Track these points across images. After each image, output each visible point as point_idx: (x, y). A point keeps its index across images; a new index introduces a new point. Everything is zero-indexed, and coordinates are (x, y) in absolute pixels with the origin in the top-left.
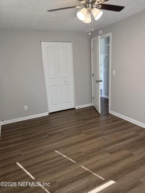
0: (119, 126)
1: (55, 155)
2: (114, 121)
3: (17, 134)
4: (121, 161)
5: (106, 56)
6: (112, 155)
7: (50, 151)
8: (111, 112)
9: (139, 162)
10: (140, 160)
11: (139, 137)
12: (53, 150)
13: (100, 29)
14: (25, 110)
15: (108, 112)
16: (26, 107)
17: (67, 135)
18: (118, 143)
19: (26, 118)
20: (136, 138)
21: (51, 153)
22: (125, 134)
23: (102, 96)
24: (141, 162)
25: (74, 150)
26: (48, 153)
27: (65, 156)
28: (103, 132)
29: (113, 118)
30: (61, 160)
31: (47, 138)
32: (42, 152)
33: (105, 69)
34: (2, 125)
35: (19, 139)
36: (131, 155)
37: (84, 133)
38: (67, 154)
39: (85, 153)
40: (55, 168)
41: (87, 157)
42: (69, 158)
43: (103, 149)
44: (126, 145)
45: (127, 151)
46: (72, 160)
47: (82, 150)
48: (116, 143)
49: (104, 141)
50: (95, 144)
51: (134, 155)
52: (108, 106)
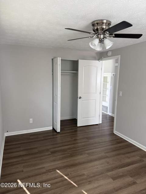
0: (123, 148)
1: (57, 175)
2: (119, 143)
3: (20, 147)
4: (124, 188)
5: (113, 75)
6: (115, 181)
7: (51, 170)
8: (116, 132)
9: (142, 192)
10: (143, 190)
11: (143, 163)
12: (54, 170)
13: (110, 51)
14: (30, 122)
15: (113, 132)
16: (31, 120)
17: (69, 154)
18: (122, 168)
19: (30, 131)
20: (141, 164)
21: (52, 172)
22: (129, 158)
23: (108, 114)
24: (144, 192)
25: (76, 171)
26: (50, 172)
27: (66, 177)
28: (106, 154)
29: (118, 139)
30: (62, 181)
31: (49, 155)
32: (44, 170)
33: (111, 87)
34: (6, 137)
35: (22, 153)
36: (134, 183)
37: (87, 154)
38: (69, 175)
39: (86, 175)
40: (56, 190)
41: (89, 180)
42: (70, 180)
43: (106, 173)
44: (130, 171)
45: (131, 178)
46: (74, 182)
47: (84, 173)
48: (120, 168)
49: (107, 164)
50: (98, 167)
51: (137, 183)
52: (113, 125)
